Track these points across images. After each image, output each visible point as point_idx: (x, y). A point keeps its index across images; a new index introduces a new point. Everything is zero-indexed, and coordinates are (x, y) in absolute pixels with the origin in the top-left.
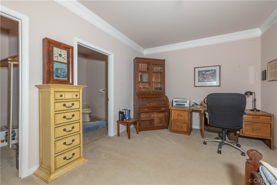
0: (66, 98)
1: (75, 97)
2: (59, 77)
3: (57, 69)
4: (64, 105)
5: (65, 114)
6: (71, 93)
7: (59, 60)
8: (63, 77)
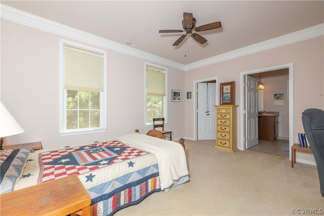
0: (222, 112)
1: (226, 112)
2: (226, 101)
3: (225, 97)
4: (221, 116)
5: (221, 120)
6: (225, 110)
7: (226, 92)
8: (228, 101)
